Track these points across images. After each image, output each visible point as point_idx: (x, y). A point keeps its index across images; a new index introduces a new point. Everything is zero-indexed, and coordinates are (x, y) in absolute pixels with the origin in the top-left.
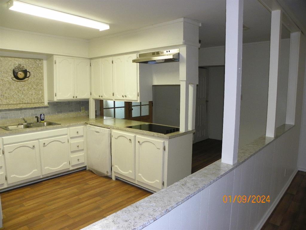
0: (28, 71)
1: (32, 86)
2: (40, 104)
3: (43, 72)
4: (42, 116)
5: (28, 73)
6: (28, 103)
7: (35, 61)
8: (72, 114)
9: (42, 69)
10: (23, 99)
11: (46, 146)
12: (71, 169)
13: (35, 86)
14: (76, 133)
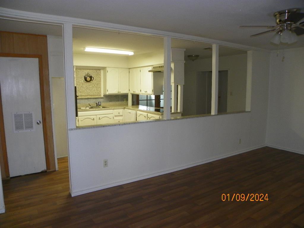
0: (92, 76)
1: (95, 86)
2: (99, 96)
3: (101, 77)
4: (100, 103)
5: (92, 78)
6: (92, 95)
7: (97, 70)
8: (117, 103)
9: (101, 75)
10: (89, 93)
11: (100, 119)
13: (96, 86)
14: (118, 114)
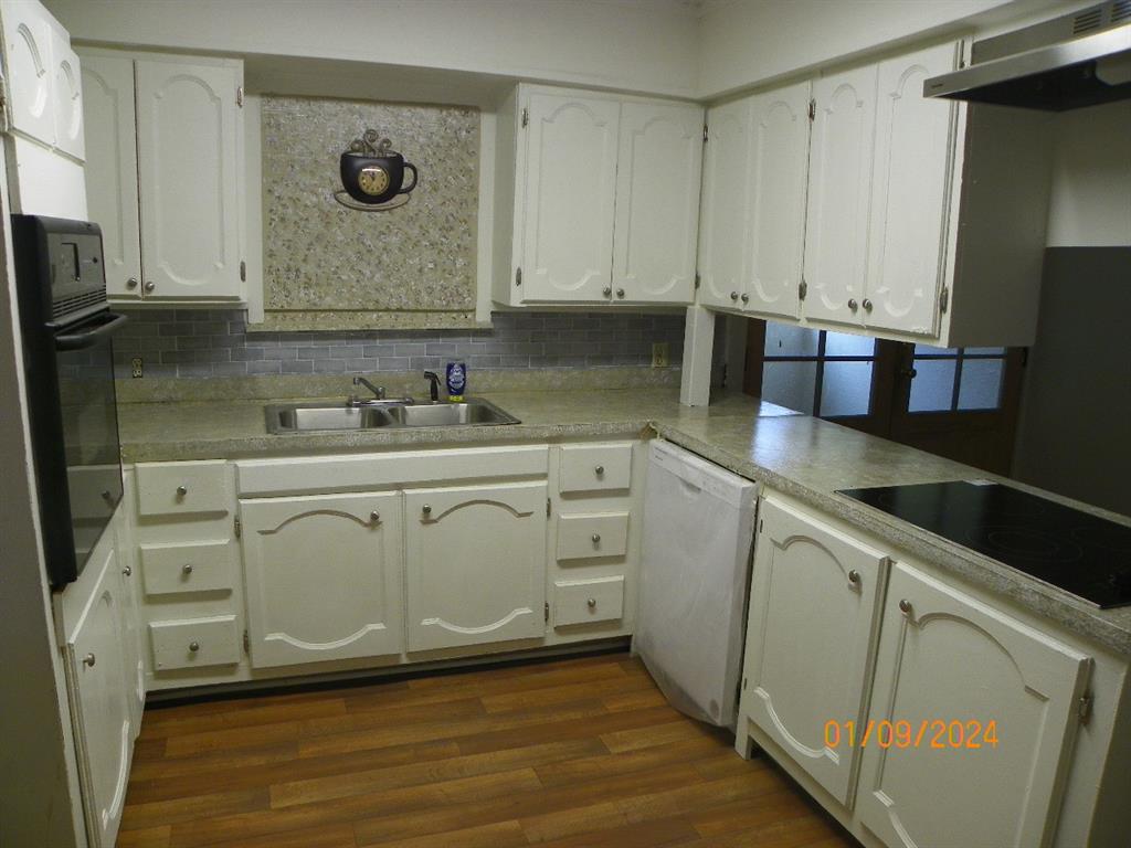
0: (406, 161)
1: (425, 233)
2: (454, 315)
3: (477, 167)
4: (456, 374)
5: (408, 173)
6: (400, 310)
7: (444, 113)
8: (601, 374)
9: (474, 154)
10: (380, 289)
11: (435, 521)
12: (553, 640)
13: (435, 234)
14: (593, 475)
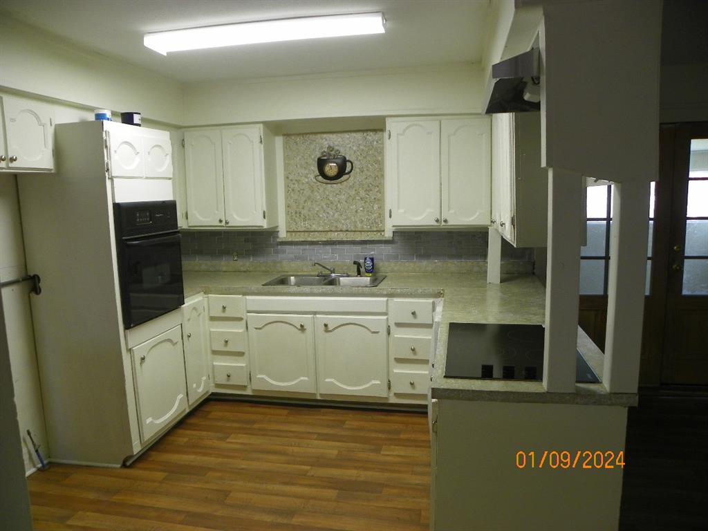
0: (347, 159)
1: (358, 193)
2: (375, 233)
3: (383, 159)
4: (369, 262)
5: (349, 165)
7: (365, 134)
10: (337, 221)
12: (393, 400)
13: (362, 193)
14: (411, 315)
